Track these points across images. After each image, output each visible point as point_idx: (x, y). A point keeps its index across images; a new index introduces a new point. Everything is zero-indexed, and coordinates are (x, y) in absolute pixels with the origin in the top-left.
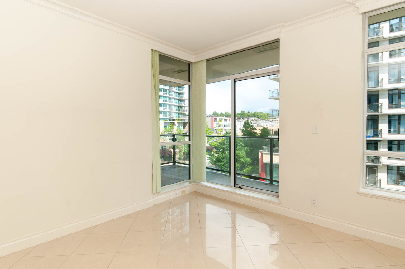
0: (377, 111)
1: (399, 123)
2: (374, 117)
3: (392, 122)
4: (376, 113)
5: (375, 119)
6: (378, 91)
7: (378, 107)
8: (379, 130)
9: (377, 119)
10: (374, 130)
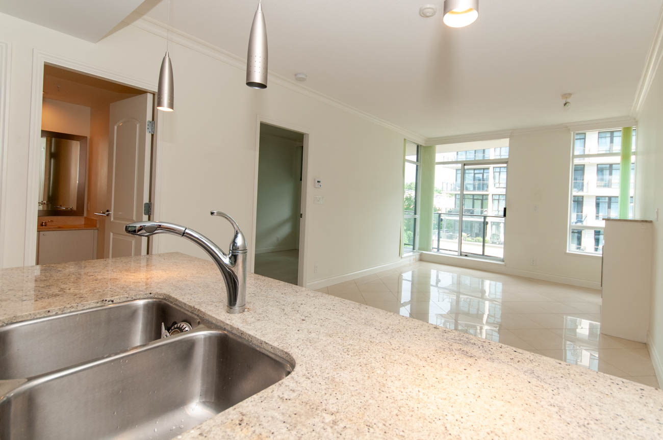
0: (582, 189)
1: (609, 207)
2: (578, 198)
3: (600, 205)
4: (580, 194)
5: (579, 200)
6: (584, 165)
7: (583, 185)
8: (583, 215)
9: (581, 200)
10: (577, 215)
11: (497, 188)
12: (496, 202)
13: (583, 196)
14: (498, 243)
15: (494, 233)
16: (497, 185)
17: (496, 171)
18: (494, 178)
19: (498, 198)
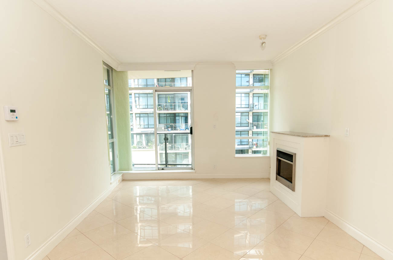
9: (187, 115)
11: (138, 109)
12: (138, 119)
13: (188, 113)
14: (142, 148)
15: (139, 141)
16: (138, 107)
17: (136, 96)
18: (136, 101)
19: (139, 116)
